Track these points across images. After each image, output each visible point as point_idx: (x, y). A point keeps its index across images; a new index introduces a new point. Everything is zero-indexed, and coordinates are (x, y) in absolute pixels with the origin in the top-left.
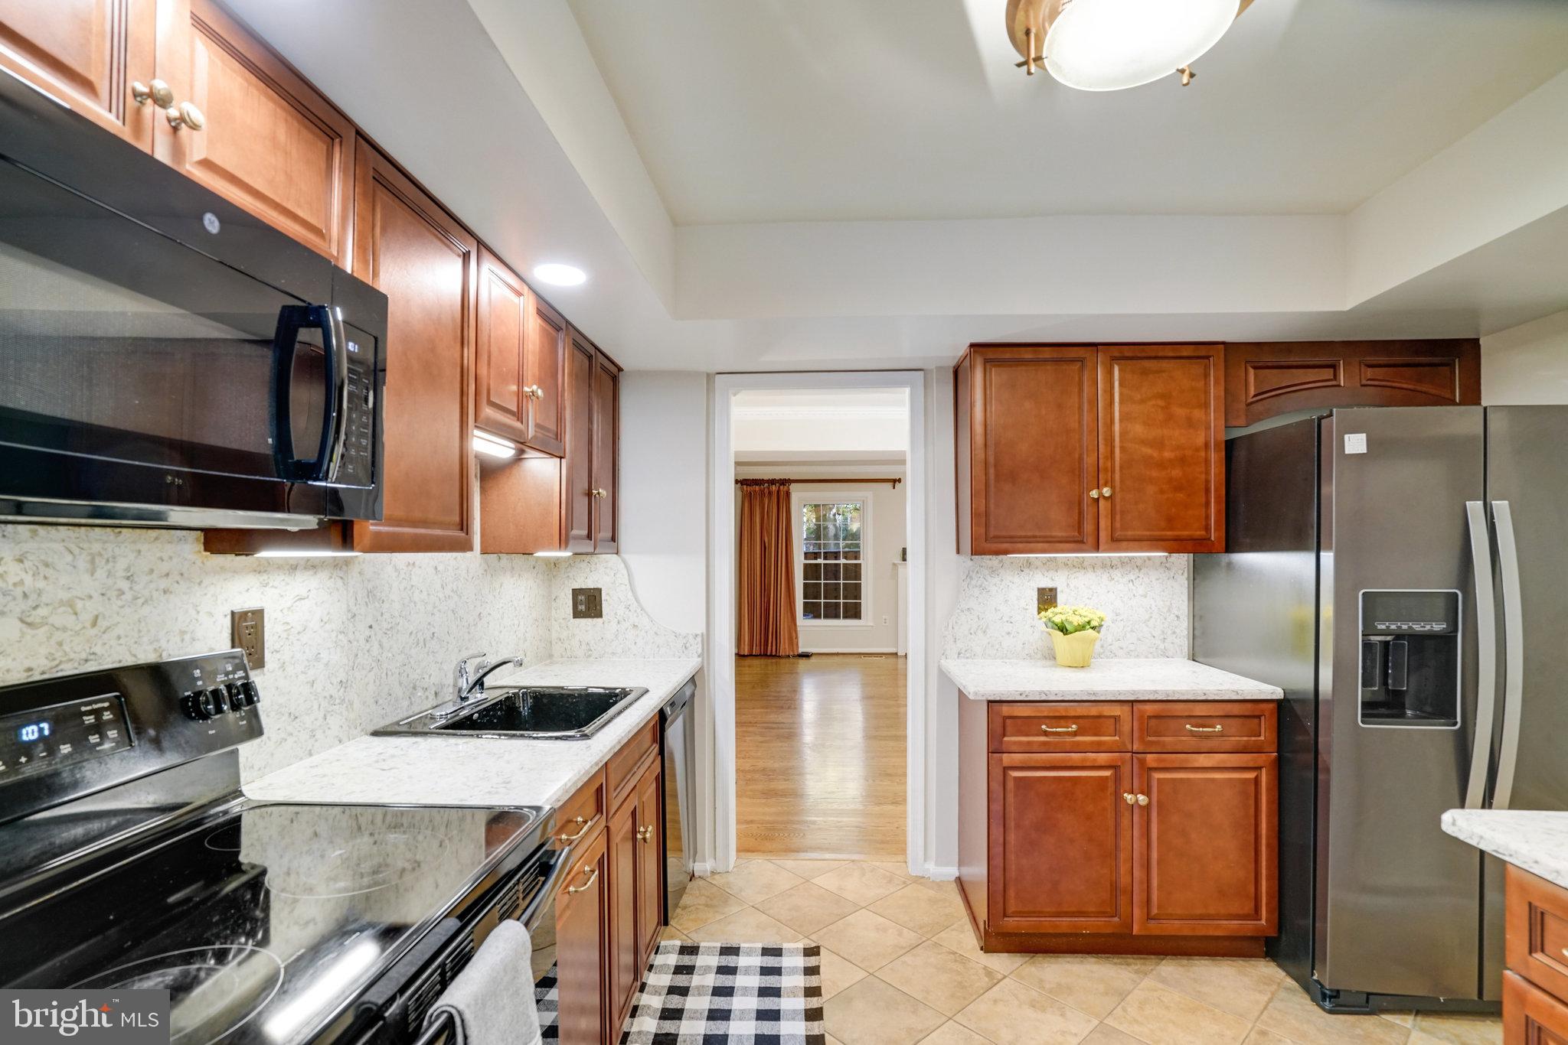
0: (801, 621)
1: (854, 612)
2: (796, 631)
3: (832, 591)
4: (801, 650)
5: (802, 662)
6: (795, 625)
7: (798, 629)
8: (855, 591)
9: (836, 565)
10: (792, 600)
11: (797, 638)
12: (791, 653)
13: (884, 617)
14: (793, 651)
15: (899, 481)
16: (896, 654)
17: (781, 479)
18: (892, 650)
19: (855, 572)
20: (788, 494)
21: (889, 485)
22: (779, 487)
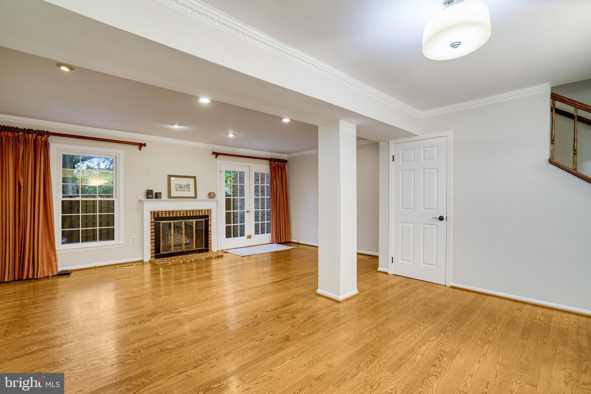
0: (60, 247)
1: (109, 235)
2: (55, 255)
3: (89, 221)
4: (60, 269)
5: (61, 280)
6: (54, 250)
7: (57, 253)
8: (110, 220)
9: (94, 201)
10: (51, 231)
11: (56, 261)
12: (51, 274)
13: (133, 237)
14: (53, 272)
15: (145, 145)
16: (142, 261)
17: (38, 131)
18: (140, 259)
19: (110, 206)
20: (46, 145)
21: (136, 148)
22: (36, 137)
